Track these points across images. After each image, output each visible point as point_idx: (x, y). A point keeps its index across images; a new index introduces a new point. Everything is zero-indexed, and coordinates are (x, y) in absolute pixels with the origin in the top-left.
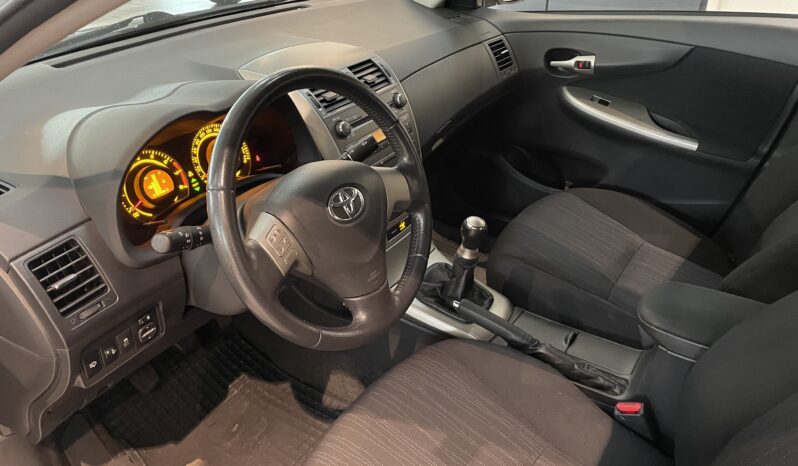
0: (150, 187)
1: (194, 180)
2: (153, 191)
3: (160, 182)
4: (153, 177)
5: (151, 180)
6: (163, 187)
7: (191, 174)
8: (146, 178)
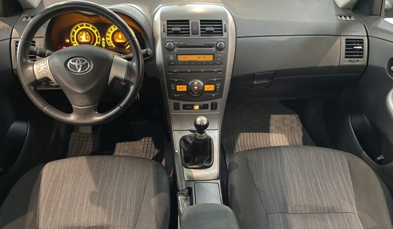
0: (81, 37)
1: (103, 42)
2: (82, 39)
3: (86, 37)
4: (84, 34)
5: (82, 34)
6: (86, 39)
7: (103, 39)
8: (81, 33)
